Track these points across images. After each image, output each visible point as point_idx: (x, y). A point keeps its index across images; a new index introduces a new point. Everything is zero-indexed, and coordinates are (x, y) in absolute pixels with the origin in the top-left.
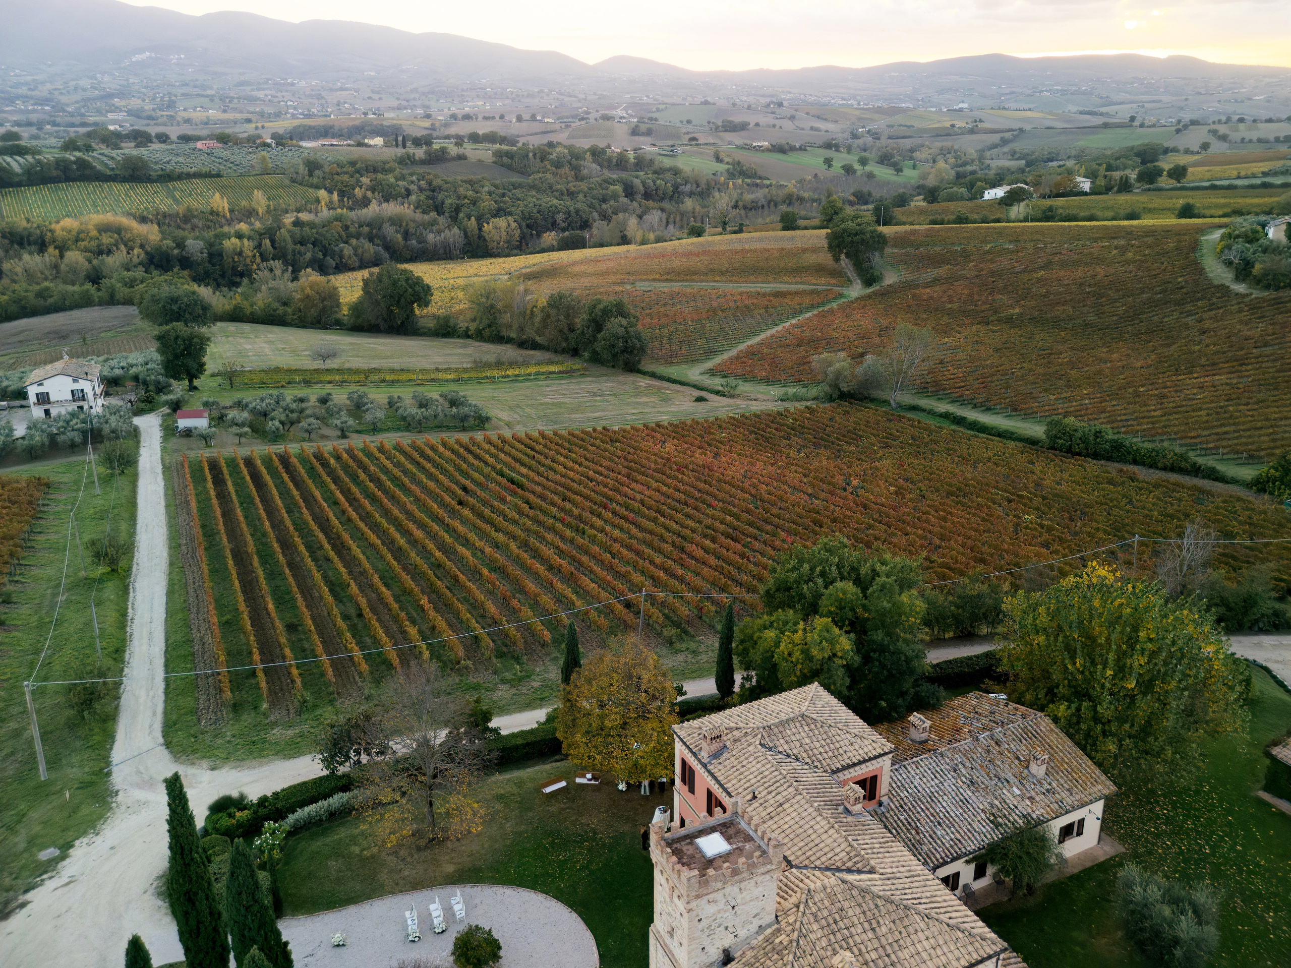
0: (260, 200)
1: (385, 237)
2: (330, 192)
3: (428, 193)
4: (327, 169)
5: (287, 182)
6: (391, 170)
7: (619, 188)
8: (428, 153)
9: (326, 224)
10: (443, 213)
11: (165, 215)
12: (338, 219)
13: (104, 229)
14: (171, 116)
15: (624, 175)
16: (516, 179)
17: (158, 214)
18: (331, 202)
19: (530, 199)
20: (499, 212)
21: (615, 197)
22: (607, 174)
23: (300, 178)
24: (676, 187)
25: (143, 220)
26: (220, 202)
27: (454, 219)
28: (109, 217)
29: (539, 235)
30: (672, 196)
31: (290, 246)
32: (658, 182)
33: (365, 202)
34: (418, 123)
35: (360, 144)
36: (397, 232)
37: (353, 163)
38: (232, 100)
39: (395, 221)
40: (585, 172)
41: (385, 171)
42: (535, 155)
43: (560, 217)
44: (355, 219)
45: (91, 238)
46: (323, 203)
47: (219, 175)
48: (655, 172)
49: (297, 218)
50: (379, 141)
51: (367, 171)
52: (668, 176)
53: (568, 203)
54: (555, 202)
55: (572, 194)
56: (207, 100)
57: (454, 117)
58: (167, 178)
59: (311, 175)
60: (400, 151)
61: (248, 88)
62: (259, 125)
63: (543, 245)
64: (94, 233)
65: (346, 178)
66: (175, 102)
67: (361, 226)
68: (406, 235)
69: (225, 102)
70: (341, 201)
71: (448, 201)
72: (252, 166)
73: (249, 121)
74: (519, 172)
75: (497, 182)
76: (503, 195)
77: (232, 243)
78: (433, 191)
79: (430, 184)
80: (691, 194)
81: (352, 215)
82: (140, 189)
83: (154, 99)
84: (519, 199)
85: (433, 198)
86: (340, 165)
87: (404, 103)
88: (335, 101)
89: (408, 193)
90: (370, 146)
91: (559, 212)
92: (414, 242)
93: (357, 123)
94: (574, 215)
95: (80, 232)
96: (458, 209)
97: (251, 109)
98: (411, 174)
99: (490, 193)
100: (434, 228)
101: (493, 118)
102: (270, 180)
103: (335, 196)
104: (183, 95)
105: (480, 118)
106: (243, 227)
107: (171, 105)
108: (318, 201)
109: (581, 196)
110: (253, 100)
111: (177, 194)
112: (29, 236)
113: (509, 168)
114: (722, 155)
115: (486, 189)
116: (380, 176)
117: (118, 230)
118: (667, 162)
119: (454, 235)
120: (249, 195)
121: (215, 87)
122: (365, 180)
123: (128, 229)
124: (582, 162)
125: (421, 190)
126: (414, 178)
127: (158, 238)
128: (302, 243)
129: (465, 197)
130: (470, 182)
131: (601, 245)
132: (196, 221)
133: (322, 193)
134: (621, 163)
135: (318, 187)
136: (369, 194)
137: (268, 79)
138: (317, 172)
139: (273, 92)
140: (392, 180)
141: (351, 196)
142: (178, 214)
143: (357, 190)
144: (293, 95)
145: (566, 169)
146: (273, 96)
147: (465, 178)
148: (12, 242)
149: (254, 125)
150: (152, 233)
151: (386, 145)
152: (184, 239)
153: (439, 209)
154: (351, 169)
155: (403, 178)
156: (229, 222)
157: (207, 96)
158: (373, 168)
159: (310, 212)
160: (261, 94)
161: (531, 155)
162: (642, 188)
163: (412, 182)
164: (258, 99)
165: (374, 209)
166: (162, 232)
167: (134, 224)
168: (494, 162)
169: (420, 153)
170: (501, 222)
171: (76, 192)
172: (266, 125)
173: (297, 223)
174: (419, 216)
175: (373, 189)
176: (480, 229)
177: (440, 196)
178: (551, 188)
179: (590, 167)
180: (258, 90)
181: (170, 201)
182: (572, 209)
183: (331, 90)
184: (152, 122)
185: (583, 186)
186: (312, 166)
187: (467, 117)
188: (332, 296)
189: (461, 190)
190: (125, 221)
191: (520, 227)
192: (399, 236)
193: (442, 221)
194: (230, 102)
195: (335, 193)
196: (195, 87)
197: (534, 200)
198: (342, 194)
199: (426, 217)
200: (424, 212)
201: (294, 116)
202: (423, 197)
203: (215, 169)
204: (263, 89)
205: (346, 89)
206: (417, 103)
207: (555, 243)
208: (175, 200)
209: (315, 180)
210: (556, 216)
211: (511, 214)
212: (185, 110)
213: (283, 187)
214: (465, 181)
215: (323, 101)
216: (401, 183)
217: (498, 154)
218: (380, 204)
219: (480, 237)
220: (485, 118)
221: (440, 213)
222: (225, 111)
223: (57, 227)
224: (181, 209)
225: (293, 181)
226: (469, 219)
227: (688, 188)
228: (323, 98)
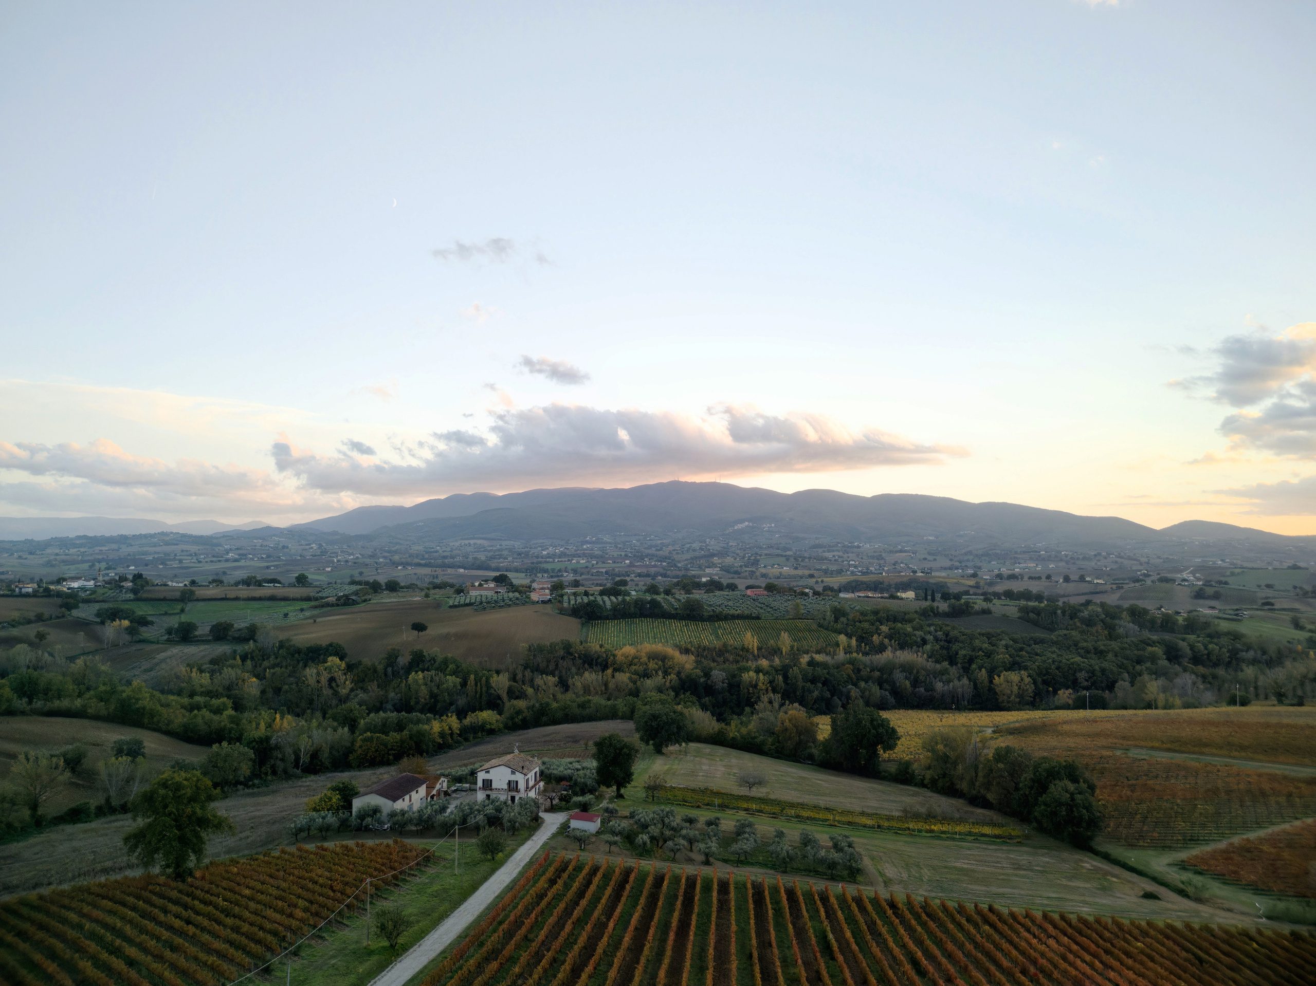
0: (785, 641)
1: (894, 683)
2: (849, 636)
3: (942, 643)
4: (851, 617)
5: (814, 626)
6: (910, 621)
7: (1158, 650)
8: (952, 607)
9: (838, 666)
10: (956, 664)
11: (704, 649)
12: (852, 662)
13: (653, 656)
14: (752, 571)
15: (1167, 637)
16: (1040, 634)
17: (699, 647)
18: (849, 646)
19: (1049, 655)
20: (1013, 666)
21: (1153, 659)
22: (1146, 634)
23: (826, 623)
24: (1234, 653)
25: (686, 651)
26: (751, 640)
27: (966, 670)
28: (658, 647)
29: (1055, 692)
30: (1229, 663)
31: (800, 683)
32: (1210, 646)
33: (882, 649)
34: (963, 581)
35: (893, 597)
36: (906, 678)
37: (876, 613)
38: (804, 558)
39: (907, 668)
40: (1121, 631)
41: (904, 621)
42: (1064, 613)
43: (1081, 676)
44: (868, 663)
45: (641, 664)
46: (841, 648)
47: (758, 618)
48: (1210, 636)
49: (812, 658)
50: (910, 594)
51: (888, 620)
52: (1224, 640)
53: (1092, 662)
54: (1078, 659)
55: (1100, 653)
56: (784, 559)
57: (1000, 576)
58: (717, 617)
59: (836, 620)
60: (927, 604)
61: (820, 550)
62: (820, 580)
63: (1057, 703)
64: (645, 659)
65: (866, 625)
66: (758, 561)
67: (872, 670)
68: (915, 683)
69: (798, 560)
70: (859, 646)
71: (962, 652)
72: (787, 611)
73: (812, 576)
74: (1045, 628)
75: (1015, 636)
76: (1021, 649)
77: (749, 676)
78: (949, 642)
79: (947, 635)
80: (1254, 662)
81: (866, 659)
82: (692, 626)
83: (744, 557)
84: (1037, 654)
85: (948, 649)
86: (863, 614)
87: (957, 564)
88: (893, 562)
89: (924, 642)
90: (902, 599)
91: (1081, 670)
92: (922, 689)
93: (905, 580)
94: (1099, 674)
95: (635, 657)
96: (971, 661)
97: (818, 567)
98: (930, 625)
99: (1007, 647)
100: (944, 678)
101: (1039, 578)
102: (800, 624)
103: (854, 642)
104: (766, 555)
105: (1026, 578)
106: (764, 663)
107: (756, 563)
108: (838, 645)
109: (1110, 656)
110: (822, 559)
111: (720, 632)
112: (599, 657)
113: (1036, 624)
114: (1303, 622)
115: (1003, 642)
116: (900, 625)
117: (663, 658)
118: (1224, 626)
119: (962, 685)
120: (779, 635)
121: (794, 549)
122: (884, 628)
123: (673, 658)
124: (1117, 622)
125: (937, 639)
126: (932, 629)
127: (692, 667)
128: (813, 681)
129: (981, 649)
130: (989, 636)
131: (1125, 708)
132: (727, 655)
133: (842, 638)
134: (1167, 624)
135: (840, 633)
136: (886, 641)
137: (839, 543)
138: (843, 619)
139: (841, 554)
140: (909, 630)
141: (869, 642)
142: (715, 648)
143: (875, 638)
144: (858, 556)
145: (1099, 627)
146: (839, 557)
147: (984, 631)
148: (584, 663)
149: (814, 580)
150: (688, 662)
151: (917, 598)
152: (711, 669)
153: (952, 661)
154: (872, 617)
155: (921, 628)
156: (756, 658)
157: (785, 556)
158: (893, 618)
159: (827, 654)
160: (829, 555)
161: (1059, 612)
162: (1189, 652)
163: (930, 633)
164: (826, 559)
165: (888, 655)
166: (697, 662)
167: (677, 654)
168: (1019, 618)
169: (943, 606)
170: (1014, 677)
171: (643, 626)
172: (825, 579)
173: (811, 663)
174: (930, 665)
175: (890, 637)
176: (991, 682)
177: (955, 647)
178: (1076, 645)
179: (1126, 625)
180: (829, 551)
181: (712, 638)
182: (1097, 667)
183: (891, 552)
184: (736, 576)
185: (1114, 645)
186: (838, 613)
187: (1012, 577)
188: (809, 732)
189: (977, 643)
190: (670, 651)
191: (1035, 682)
192: (907, 683)
193: (953, 671)
194: (802, 561)
195: (854, 639)
196: (778, 549)
197: (1054, 656)
198: (861, 639)
199: (938, 666)
200: (937, 662)
201: (853, 573)
202: (938, 647)
203: (755, 612)
204: (833, 551)
205: (905, 551)
206: (970, 564)
207: (1070, 702)
208: (717, 637)
209: (839, 626)
210: (1078, 675)
211: (1026, 668)
212: (765, 567)
213: (810, 631)
214: (983, 635)
215: (882, 562)
216: (917, 633)
217: (1024, 610)
218: (894, 651)
219: (991, 690)
220: (1030, 578)
221: (952, 663)
222: (796, 568)
223: (619, 653)
224: (717, 644)
225: (820, 626)
226: (981, 670)
227: (1250, 654)
228: (882, 558)
